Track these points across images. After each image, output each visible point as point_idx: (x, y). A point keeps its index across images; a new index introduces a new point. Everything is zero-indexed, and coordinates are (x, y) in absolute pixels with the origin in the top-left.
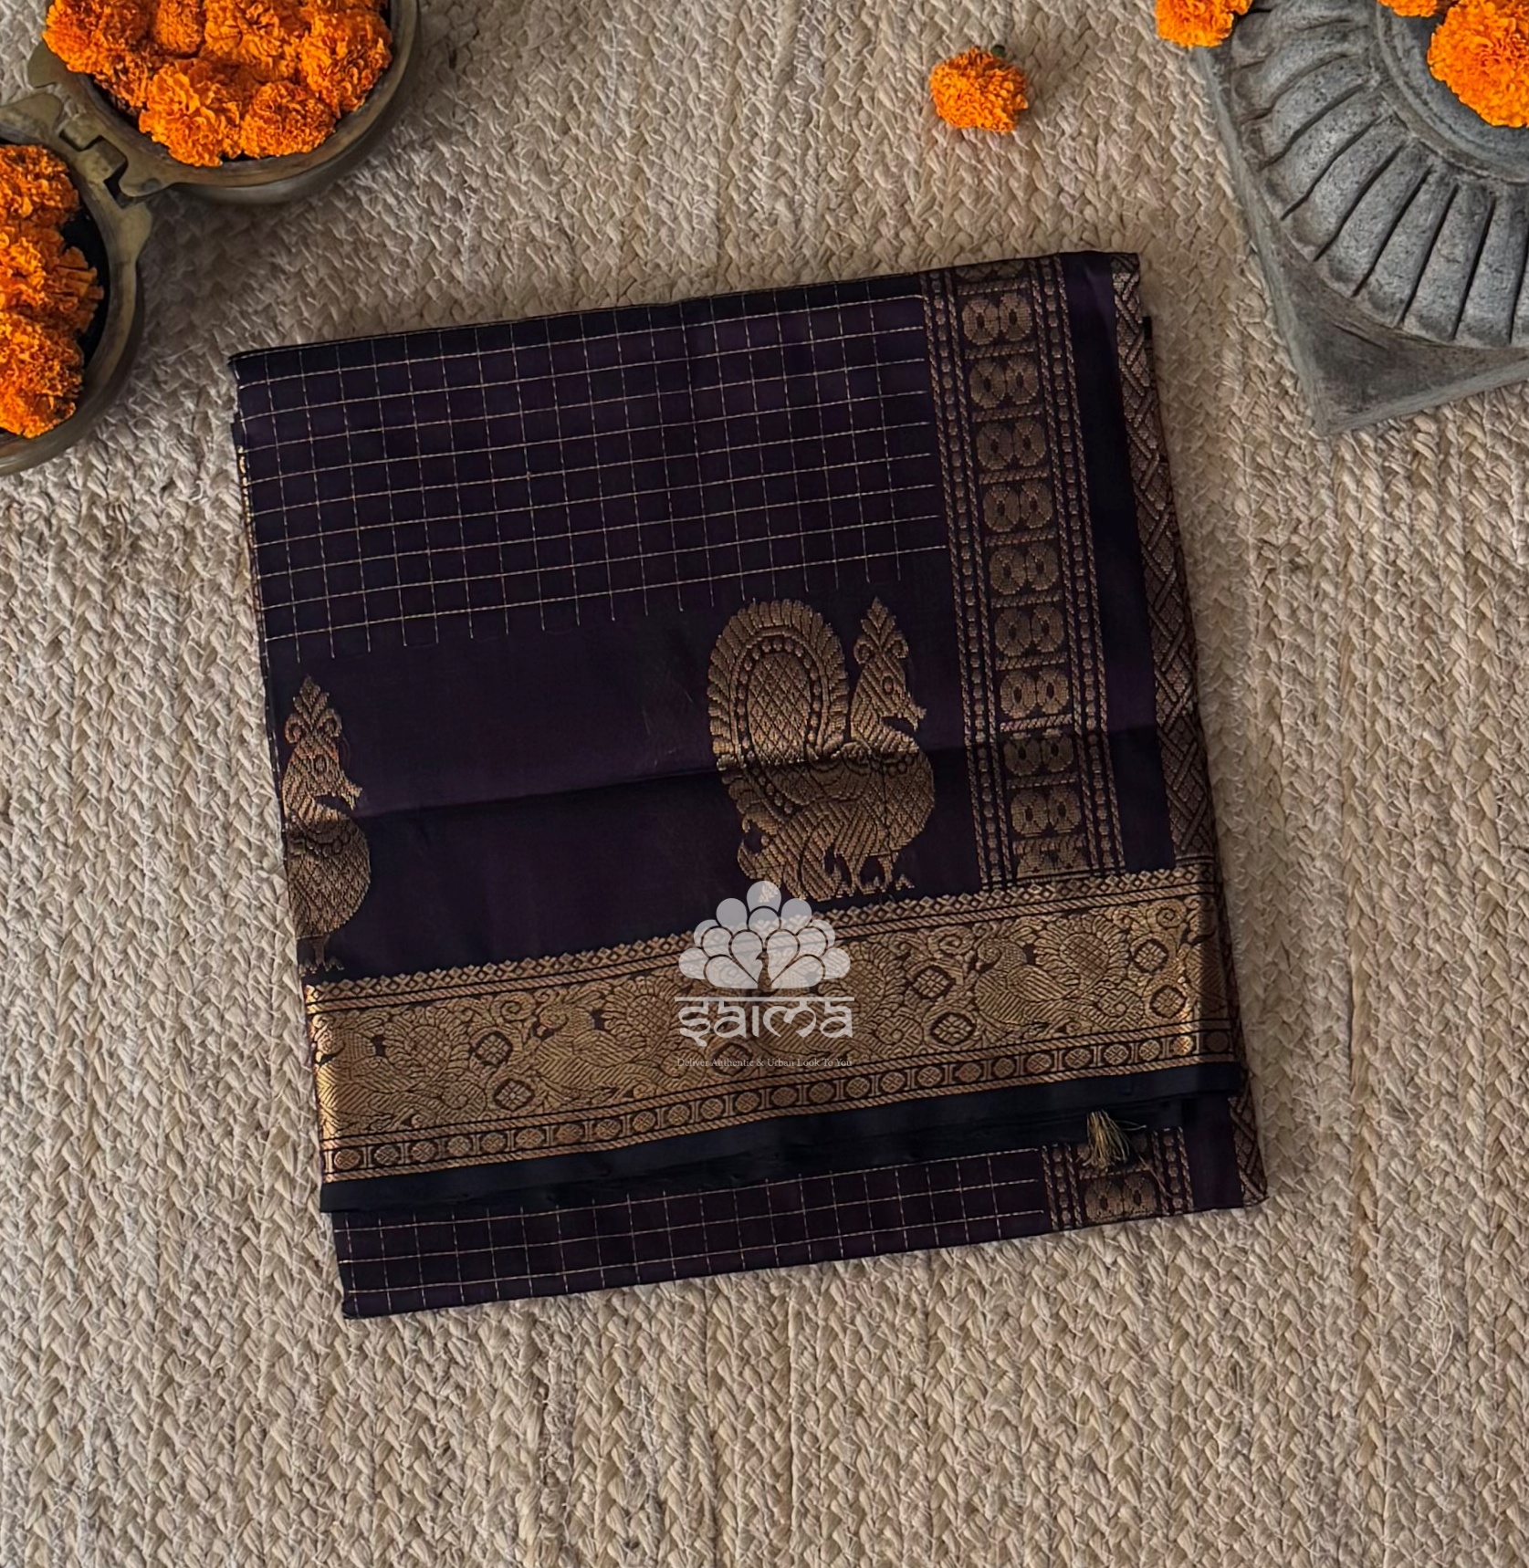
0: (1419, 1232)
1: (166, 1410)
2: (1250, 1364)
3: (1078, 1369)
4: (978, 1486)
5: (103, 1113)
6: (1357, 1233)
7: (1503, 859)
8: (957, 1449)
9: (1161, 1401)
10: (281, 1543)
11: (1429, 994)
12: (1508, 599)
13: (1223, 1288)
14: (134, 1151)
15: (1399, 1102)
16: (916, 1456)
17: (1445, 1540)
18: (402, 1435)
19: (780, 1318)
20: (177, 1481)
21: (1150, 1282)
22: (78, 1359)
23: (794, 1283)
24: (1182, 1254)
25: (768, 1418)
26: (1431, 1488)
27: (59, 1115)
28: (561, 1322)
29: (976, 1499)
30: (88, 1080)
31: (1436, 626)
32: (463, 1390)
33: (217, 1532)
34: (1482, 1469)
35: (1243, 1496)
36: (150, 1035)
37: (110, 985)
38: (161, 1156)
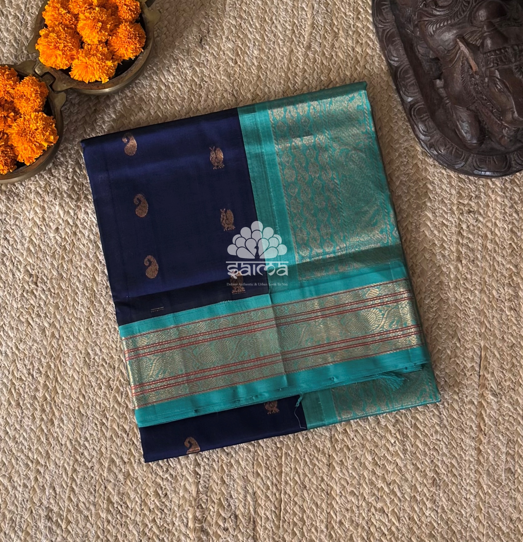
0: (500, 436)
1: (73, 480)
2: (439, 479)
3: (380, 478)
4: (345, 516)
5: (59, 381)
6: (478, 435)
8: (337, 503)
9: (409, 490)
10: (110, 524)
11: (508, 354)
13: (432, 453)
14: (69, 394)
15: (495, 391)
16: (323, 504)
18: (151, 490)
19: (280, 455)
20: (75, 503)
21: (407, 449)
22: (46, 463)
23: (285, 443)
24: (418, 441)
25: (274, 488)
26: (500, 523)
27: (45, 382)
29: (343, 520)
30: (56, 370)
31: (516, 230)
32: (172, 475)
33: (88, 521)
34: (518, 518)
35: (435, 524)
36: (77, 356)
37: (65, 339)
38: (77, 395)
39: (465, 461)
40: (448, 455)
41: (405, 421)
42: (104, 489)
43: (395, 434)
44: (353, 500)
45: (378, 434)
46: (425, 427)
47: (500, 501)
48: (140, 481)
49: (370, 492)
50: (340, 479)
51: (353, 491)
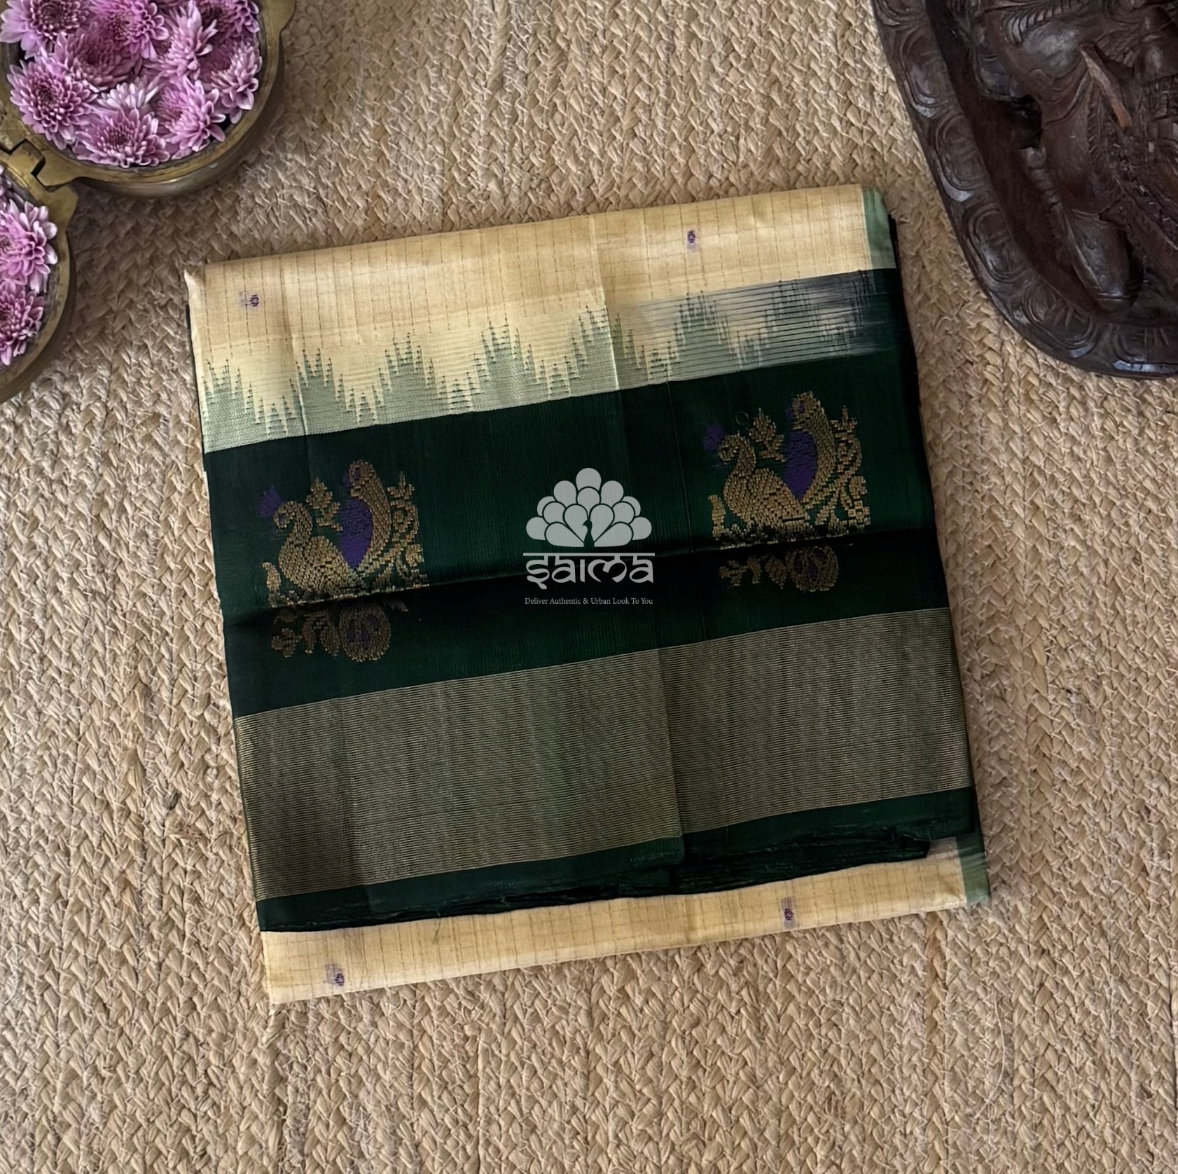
40: (861, 1036)
41: (760, 962)
42: (53, 1142)
43: (738, 993)
44: (646, 1152)
45: (699, 996)
46: (807, 973)
47: (980, 1140)
48: (142, 1120)
50: (615, 1104)
51: (645, 1131)
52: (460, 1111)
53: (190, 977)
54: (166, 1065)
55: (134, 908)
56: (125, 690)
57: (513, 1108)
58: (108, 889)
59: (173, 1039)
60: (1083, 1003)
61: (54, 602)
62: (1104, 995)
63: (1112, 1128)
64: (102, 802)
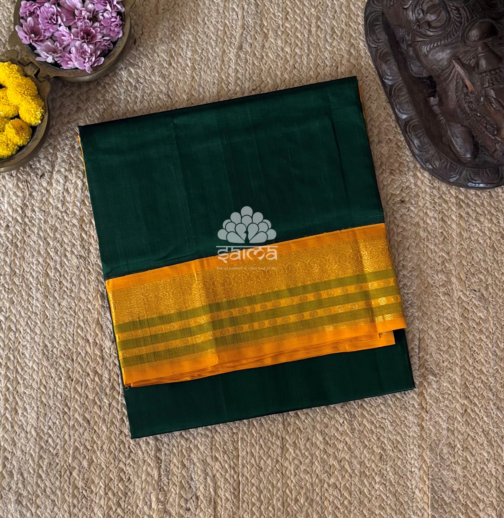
0: (441, 413)
1: (40, 466)
2: (386, 455)
3: (331, 456)
4: (299, 493)
5: (20, 372)
6: (420, 413)
7: (468, 293)
8: (292, 481)
9: (358, 466)
10: (76, 508)
11: (444, 337)
12: (469, 210)
13: (378, 431)
14: (30, 384)
15: (434, 371)
16: (279, 484)
17: (447, 511)
18: (115, 475)
19: (236, 439)
20: (43, 489)
21: (355, 428)
22: (12, 449)
23: (241, 428)
24: (365, 420)
25: (232, 471)
26: (443, 494)
27: (6, 373)
28: (166, 440)
29: (298, 497)
30: (15, 362)
31: (446, 219)
32: (134, 461)
33: (55, 505)
34: (459, 489)
35: (383, 496)
36: (35, 348)
37: (22, 333)
38: (39, 386)
39: (409, 436)
40: (393, 432)
42: (69, 475)
43: (343, 415)
44: (307, 478)
45: (328, 416)
46: (371, 407)
47: (442, 474)
48: (104, 466)
49: (322, 469)
50: (294, 459)
51: (306, 470)
52: (232, 462)
53: (122, 409)
54: (113, 444)
55: (99, 382)
56: (94, 295)
57: (253, 461)
58: (89, 374)
59: (116, 434)
60: (483, 418)
61: (65, 260)
62: (491, 414)
63: (495, 468)
64: (86, 340)
